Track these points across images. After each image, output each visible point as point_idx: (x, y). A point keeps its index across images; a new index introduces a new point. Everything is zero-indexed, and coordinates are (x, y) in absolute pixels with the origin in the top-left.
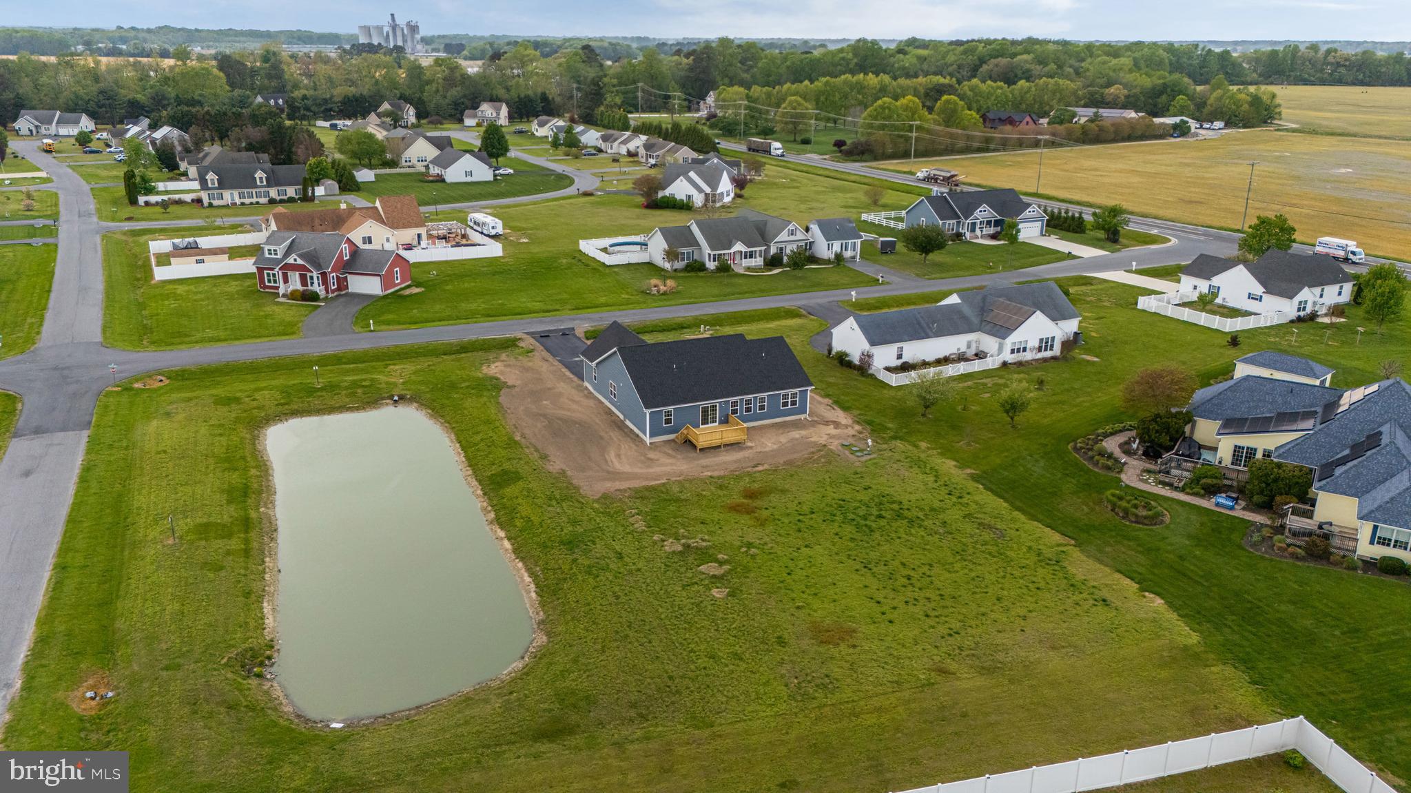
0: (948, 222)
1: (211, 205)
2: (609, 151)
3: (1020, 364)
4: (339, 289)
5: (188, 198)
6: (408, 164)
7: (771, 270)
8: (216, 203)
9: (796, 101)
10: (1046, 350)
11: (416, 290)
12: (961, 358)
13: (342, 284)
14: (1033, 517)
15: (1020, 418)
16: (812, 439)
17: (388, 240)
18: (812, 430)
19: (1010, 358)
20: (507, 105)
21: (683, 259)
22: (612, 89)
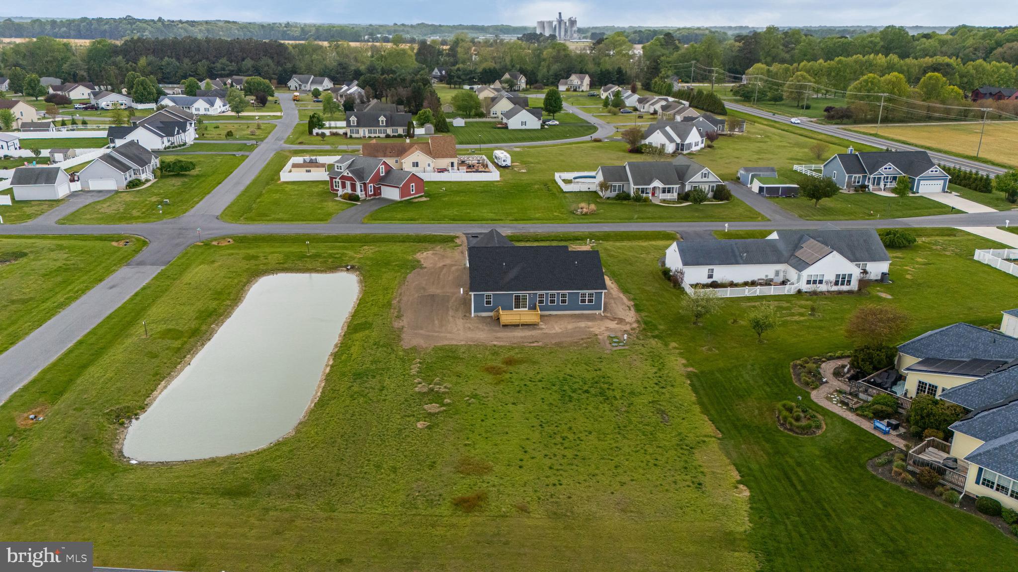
0: (854, 175)
1: (351, 137)
2: (642, 110)
3: (815, 293)
4: (375, 195)
5: (341, 132)
6: (495, 115)
7: (681, 203)
8: (354, 135)
9: (802, 76)
10: (842, 284)
11: (424, 199)
12: (768, 283)
13: (377, 191)
14: (705, 411)
15: (767, 334)
16: (591, 329)
17: (429, 165)
18: (599, 322)
19: (805, 287)
20: (590, 76)
21: (615, 191)
22: (667, 65)
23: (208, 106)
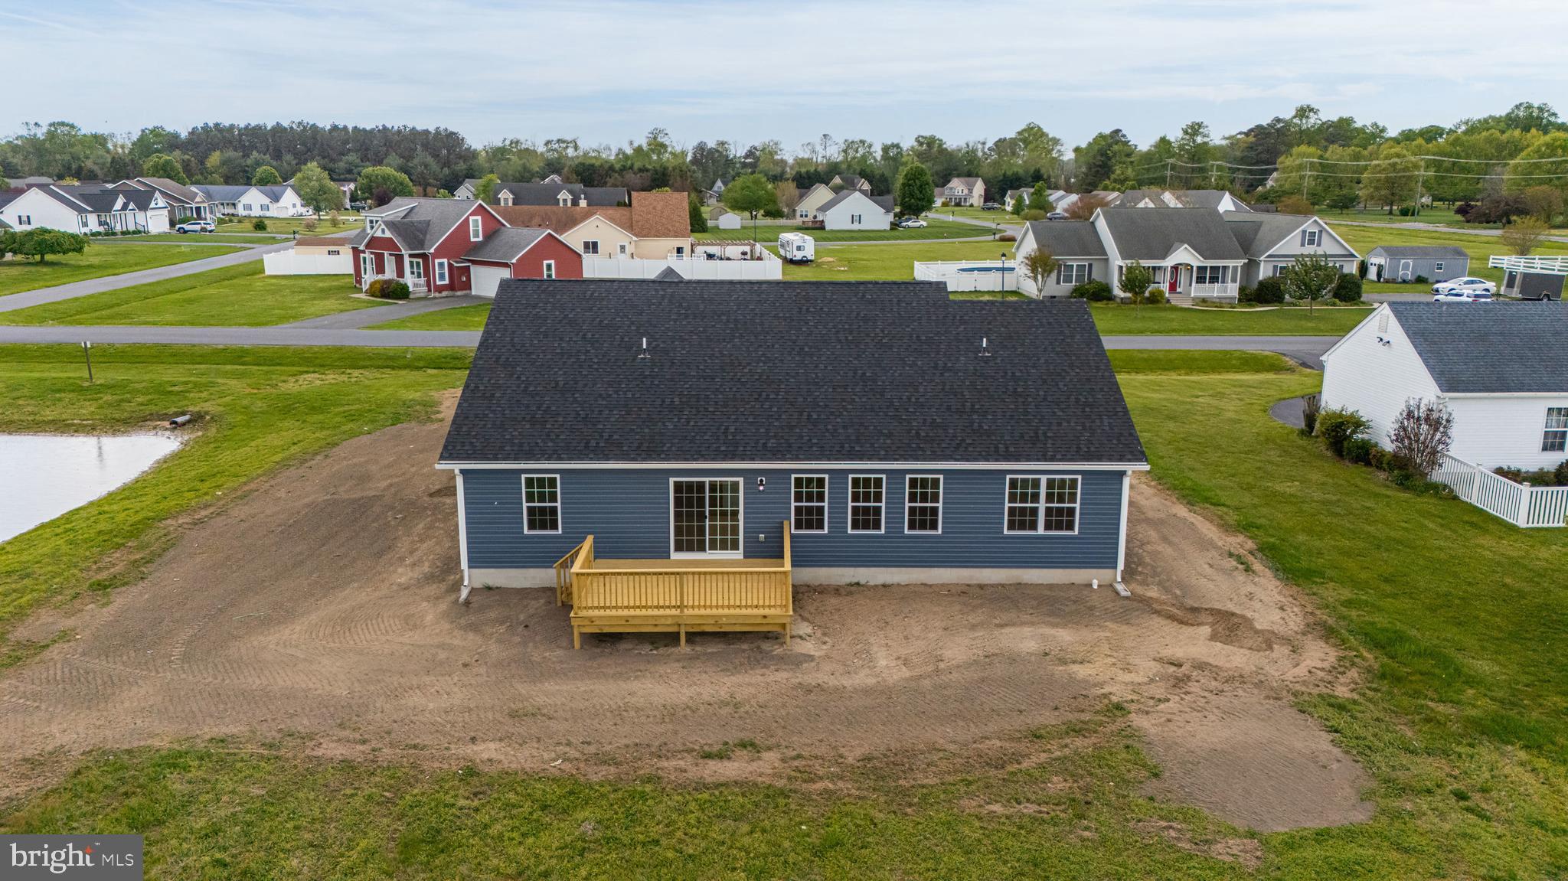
6: (805, 218)
7: (1251, 306)
13: (459, 278)
17: (623, 248)
20: (986, 182)
21: (1068, 279)
22: (1125, 159)
23: (266, 201)
